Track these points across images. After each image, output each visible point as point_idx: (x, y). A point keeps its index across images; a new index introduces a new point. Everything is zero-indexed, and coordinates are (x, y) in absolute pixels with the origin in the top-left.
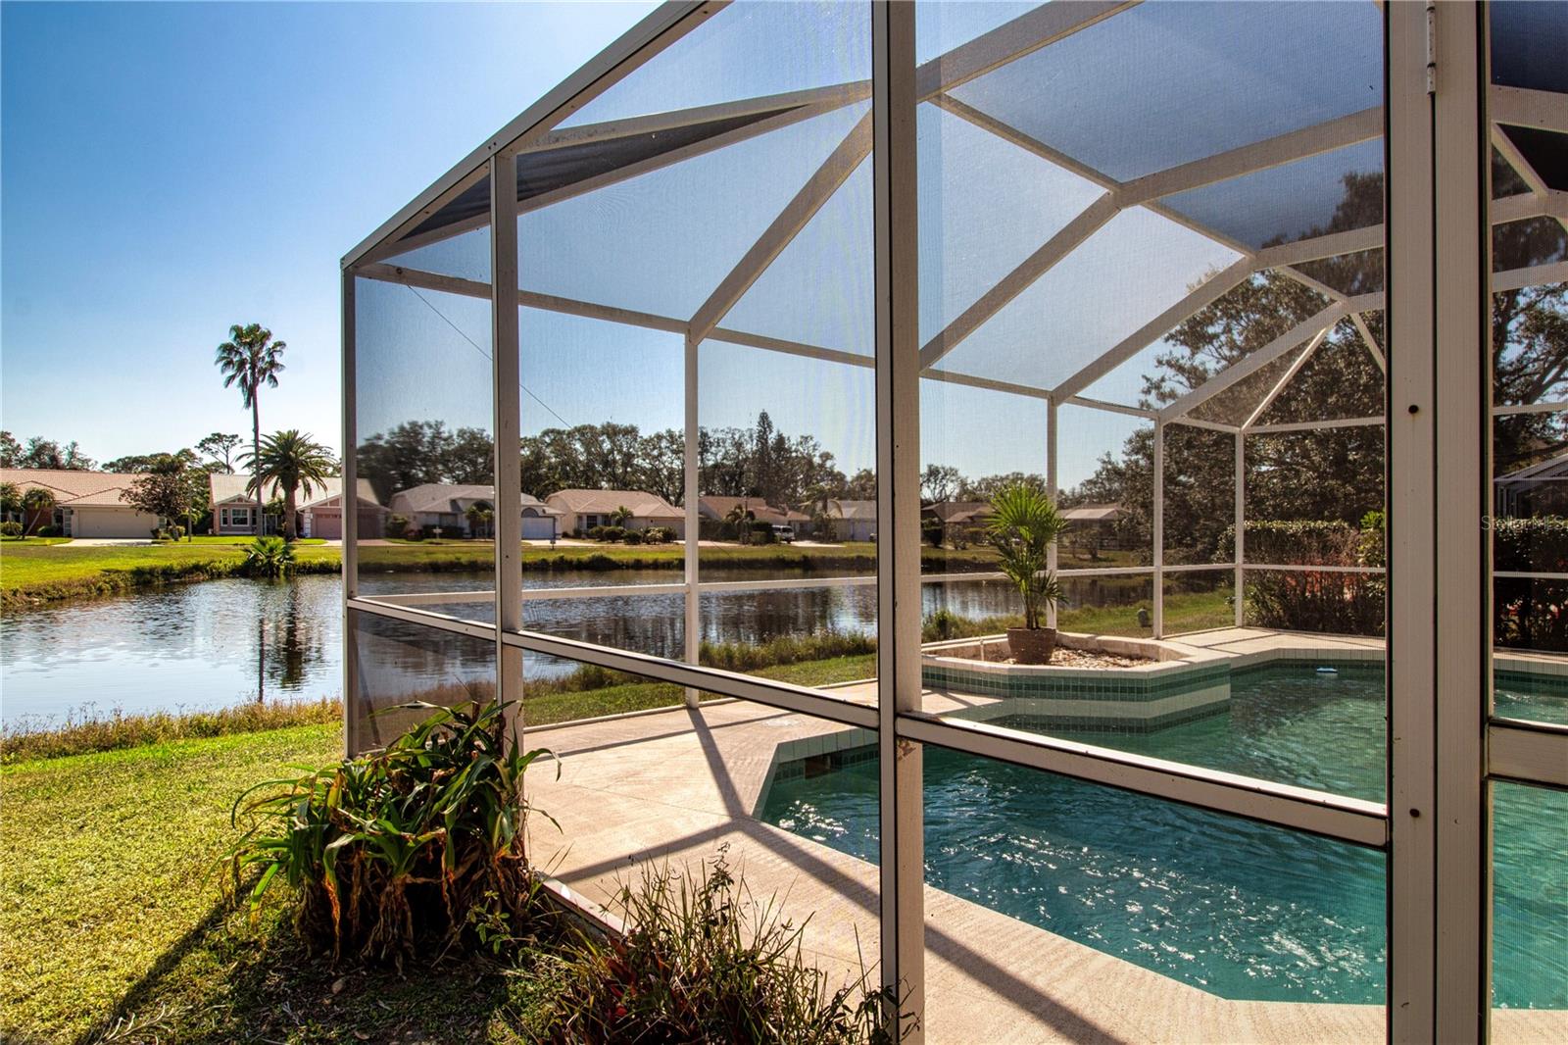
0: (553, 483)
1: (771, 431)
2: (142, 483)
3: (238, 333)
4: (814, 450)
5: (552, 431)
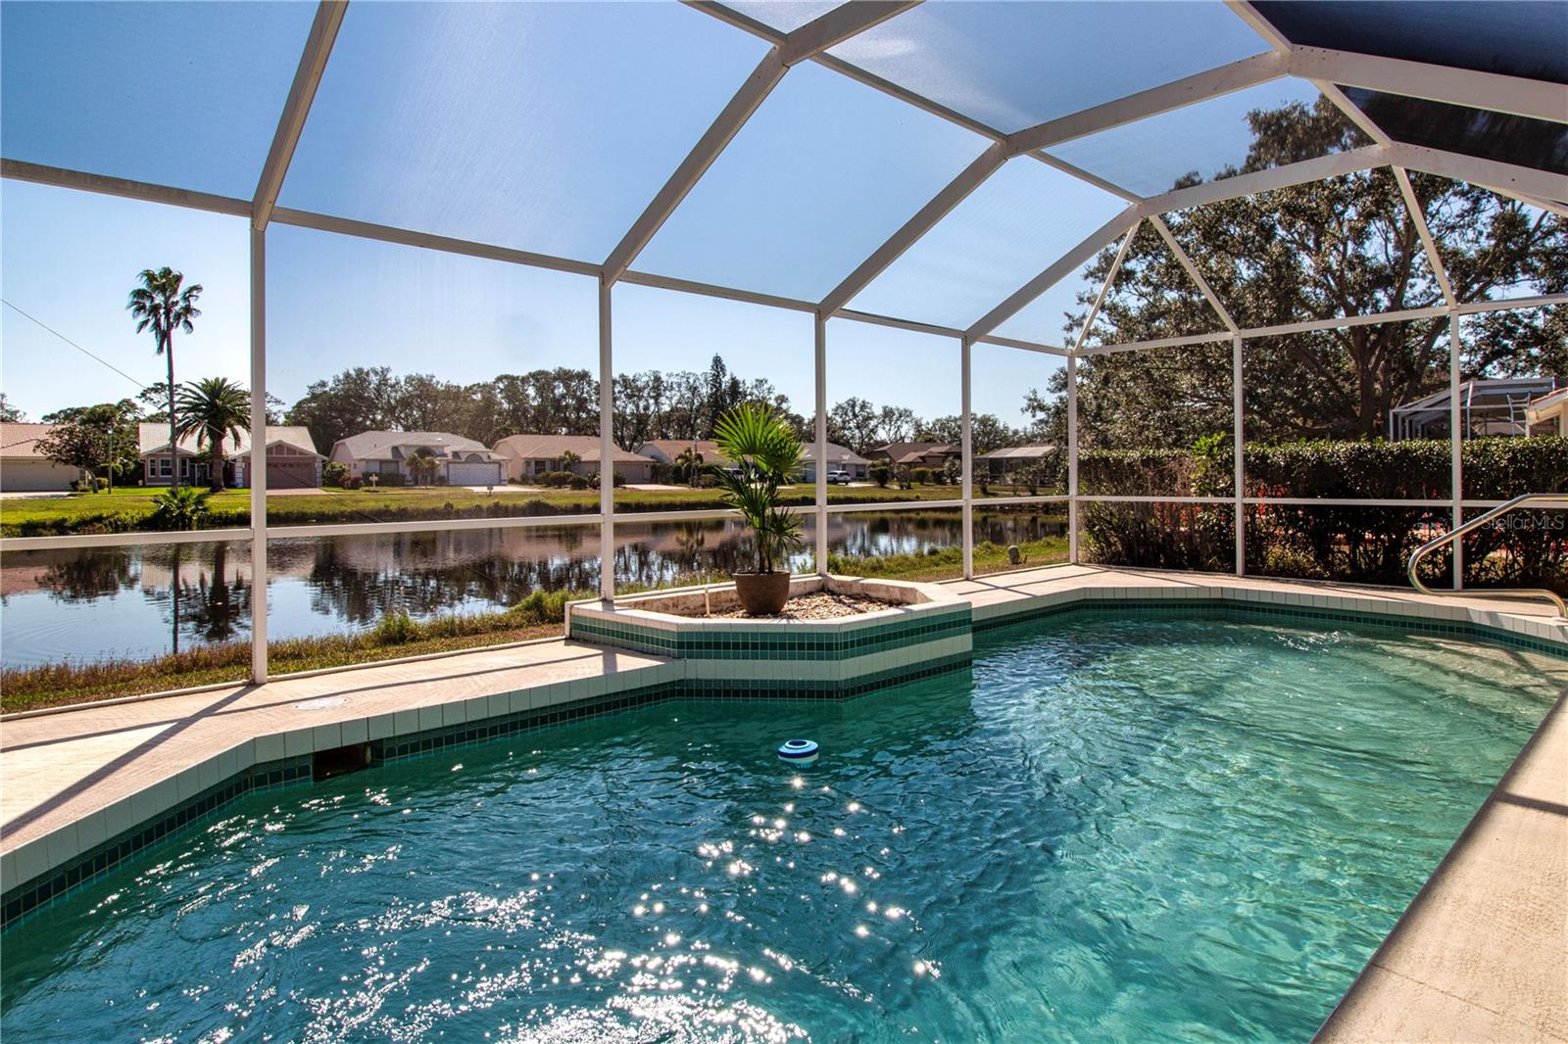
0: (505, 429)
1: (724, 375)
2: (59, 434)
3: (150, 277)
4: (769, 393)
5: (506, 377)
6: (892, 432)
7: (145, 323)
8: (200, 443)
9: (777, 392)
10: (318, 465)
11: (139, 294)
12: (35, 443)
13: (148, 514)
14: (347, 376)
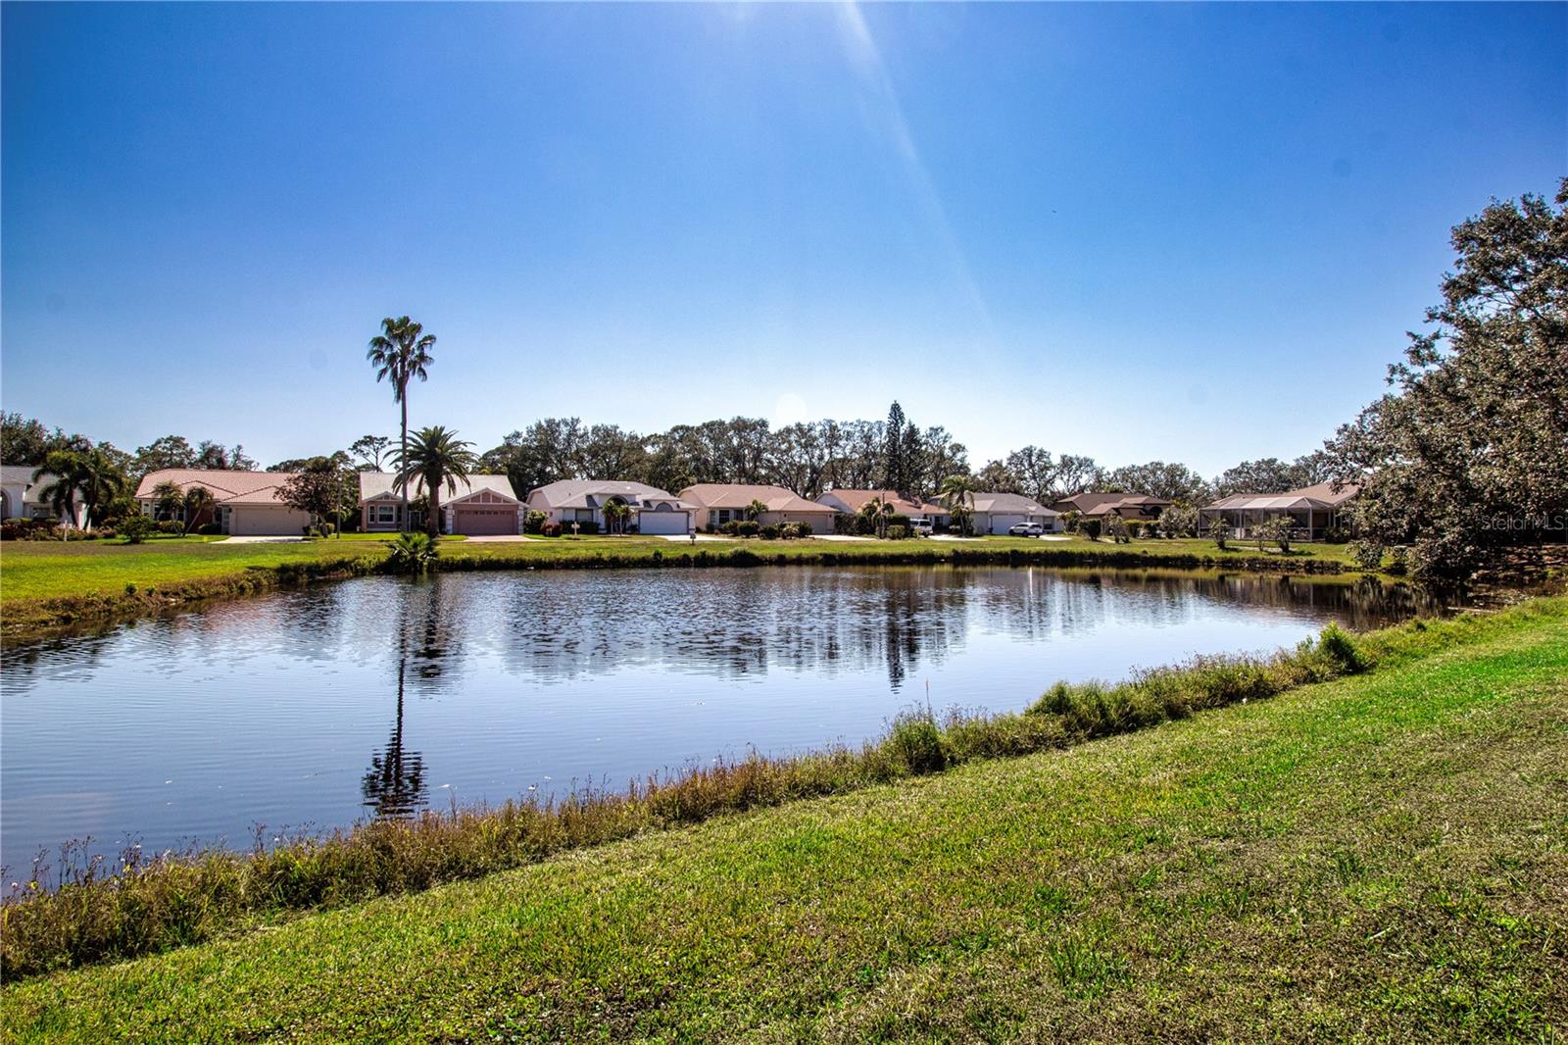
0: (683, 479)
1: (903, 423)
2: (295, 481)
3: (390, 325)
4: (945, 441)
5: (682, 428)
6: (1071, 483)
7: (384, 371)
8: (419, 490)
9: (954, 441)
10: (520, 513)
11: (379, 342)
12: (274, 490)
13: (384, 559)
14: (539, 426)
